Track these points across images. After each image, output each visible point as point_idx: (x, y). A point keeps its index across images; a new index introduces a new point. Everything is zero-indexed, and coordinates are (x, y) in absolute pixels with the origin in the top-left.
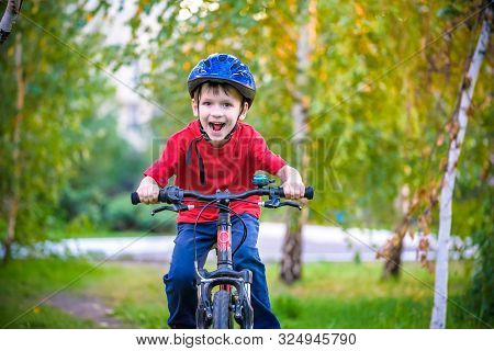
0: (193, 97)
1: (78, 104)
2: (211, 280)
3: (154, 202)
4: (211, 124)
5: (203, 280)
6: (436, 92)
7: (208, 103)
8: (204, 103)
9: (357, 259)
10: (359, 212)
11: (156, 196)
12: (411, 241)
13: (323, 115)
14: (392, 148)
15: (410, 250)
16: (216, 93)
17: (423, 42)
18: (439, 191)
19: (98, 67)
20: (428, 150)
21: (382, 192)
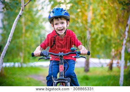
0: (51, 23)
1: (37, 31)
2: (57, 81)
3: (39, 56)
4: (59, 30)
5: (55, 81)
6: (120, 27)
7: (56, 24)
8: (55, 24)
9: (102, 66)
10: (103, 55)
11: (39, 54)
12: (115, 62)
13: (94, 33)
14: (110, 40)
15: (115, 64)
16: (58, 20)
17: (117, 16)
18: (121, 50)
19: (42, 22)
20: (118, 41)
21: (108, 50)
